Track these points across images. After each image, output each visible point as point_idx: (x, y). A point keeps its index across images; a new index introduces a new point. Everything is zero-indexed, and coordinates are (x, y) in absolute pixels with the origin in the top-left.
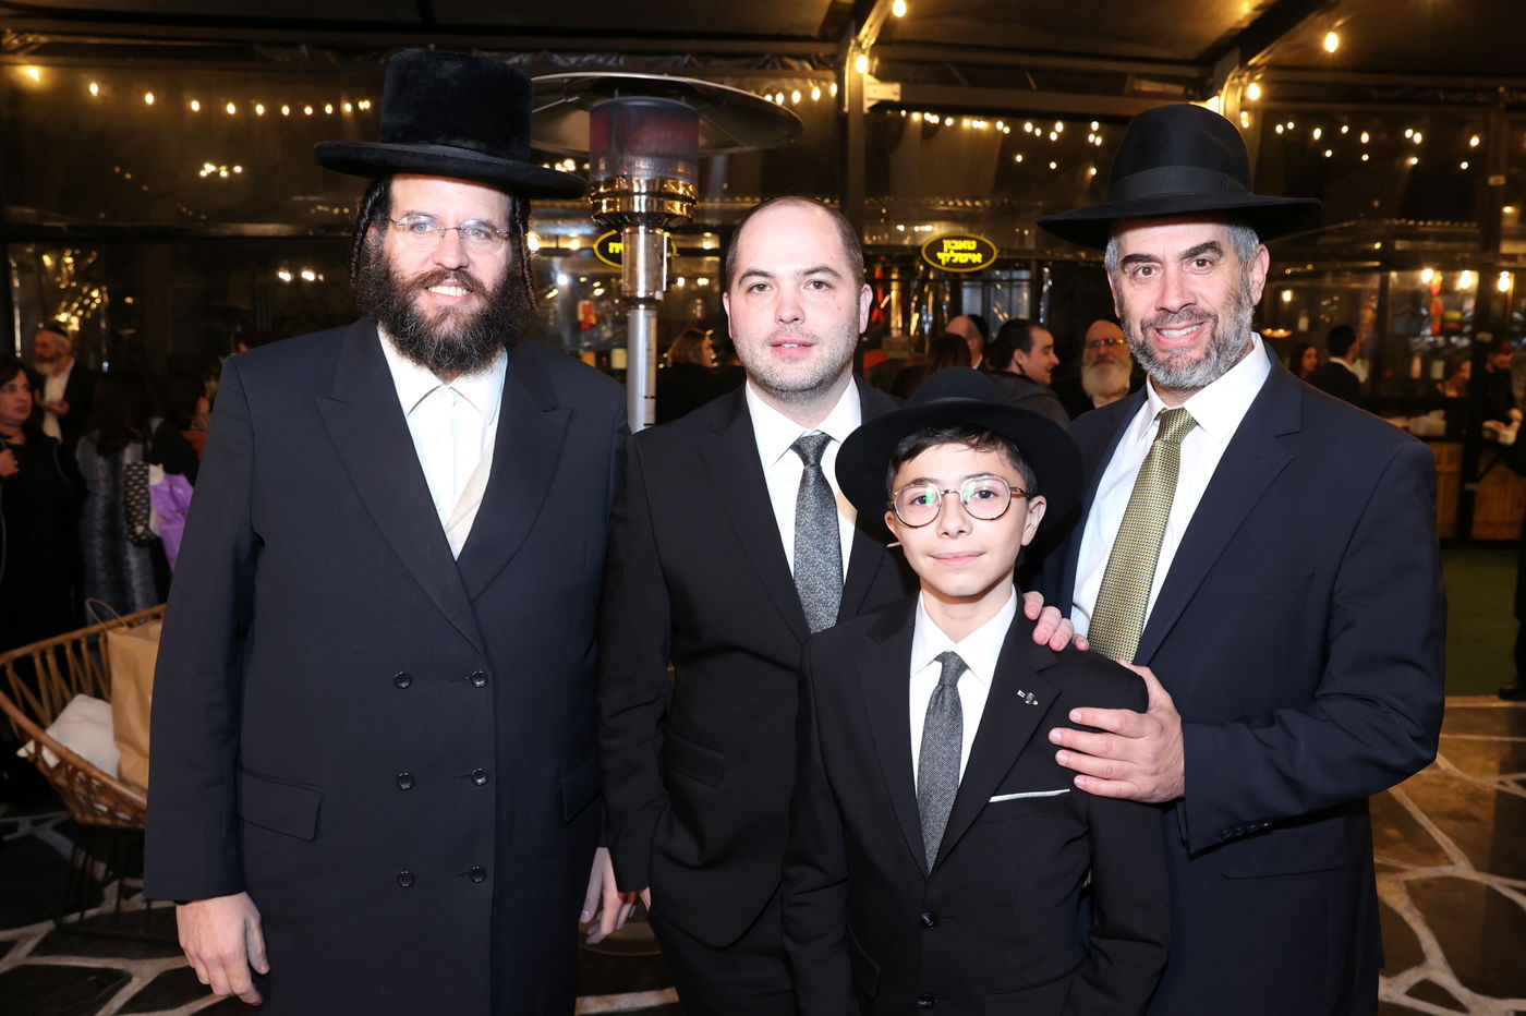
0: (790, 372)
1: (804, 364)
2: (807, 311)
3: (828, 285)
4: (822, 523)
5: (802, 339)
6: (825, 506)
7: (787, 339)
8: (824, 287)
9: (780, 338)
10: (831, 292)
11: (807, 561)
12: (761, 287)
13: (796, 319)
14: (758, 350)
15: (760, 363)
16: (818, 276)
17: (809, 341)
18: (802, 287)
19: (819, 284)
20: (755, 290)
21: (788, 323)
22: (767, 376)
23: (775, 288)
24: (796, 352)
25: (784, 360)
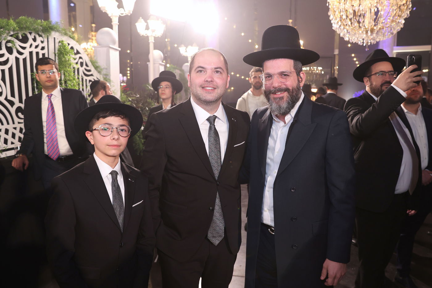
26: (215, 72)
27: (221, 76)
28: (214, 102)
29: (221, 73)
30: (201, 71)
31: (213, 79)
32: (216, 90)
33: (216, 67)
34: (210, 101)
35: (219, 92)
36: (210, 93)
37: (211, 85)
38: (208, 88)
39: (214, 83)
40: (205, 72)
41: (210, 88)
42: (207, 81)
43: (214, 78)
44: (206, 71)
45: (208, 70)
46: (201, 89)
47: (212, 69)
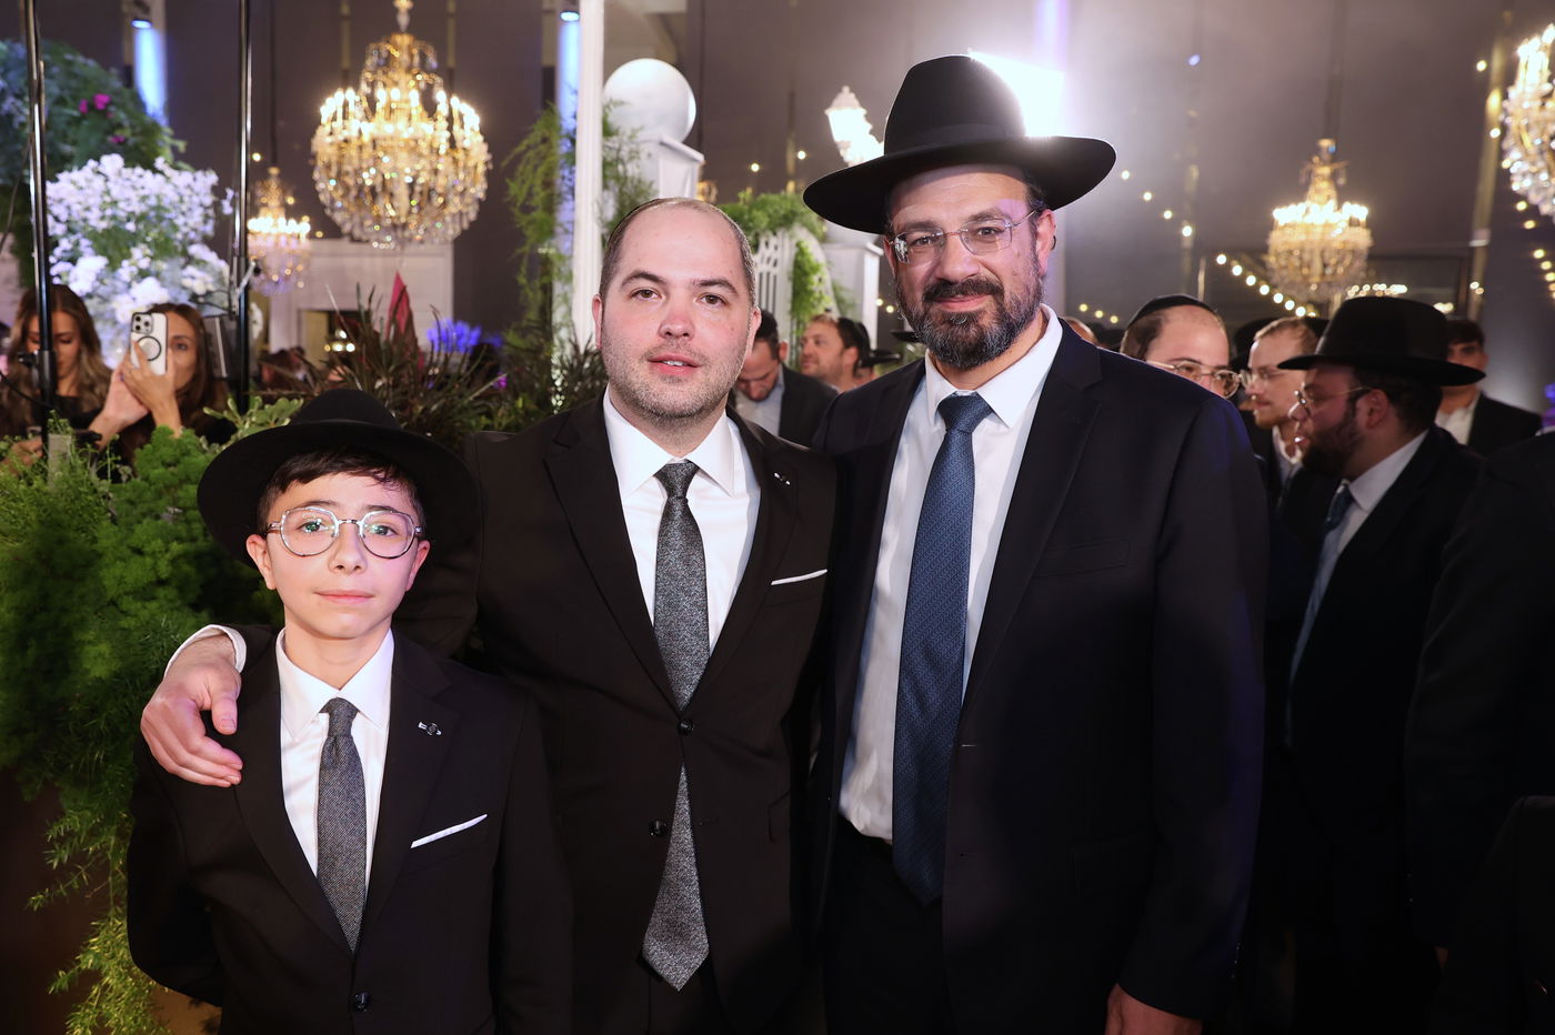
0: (670, 393)
1: (686, 387)
2: (698, 327)
3: (723, 302)
4: (687, 563)
5: (688, 357)
6: (691, 544)
7: (674, 355)
8: (719, 303)
9: (663, 353)
10: (726, 309)
11: (669, 604)
12: (646, 293)
13: (686, 335)
14: (635, 365)
15: (634, 379)
16: (714, 290)
17: (696, 360)
18: (695, 300)
19: (712, 299)
20: (640, 296)
21: (677, 337)
22: (642, 395)
23: (664, 297)
24: (681, 372)
25: (664, 379)
26: (704, 300)
27: (728, 316)
28: (690, 415)
29: (725, 303)
31: (693, 327)
32: (699, 373)
33: (708, 277)
34: (677, 411)
35: (712, 380)
36: (679, 381)
37: (683, 354)
38: (669, 363)
39: (695, 344)
40: (660, 296)
41: (680, 364)
42: (669, 333)
43: (696, 323)
44: (667, 294)
45: (675, 287)
46: (646, 365)
47: (692, 287)
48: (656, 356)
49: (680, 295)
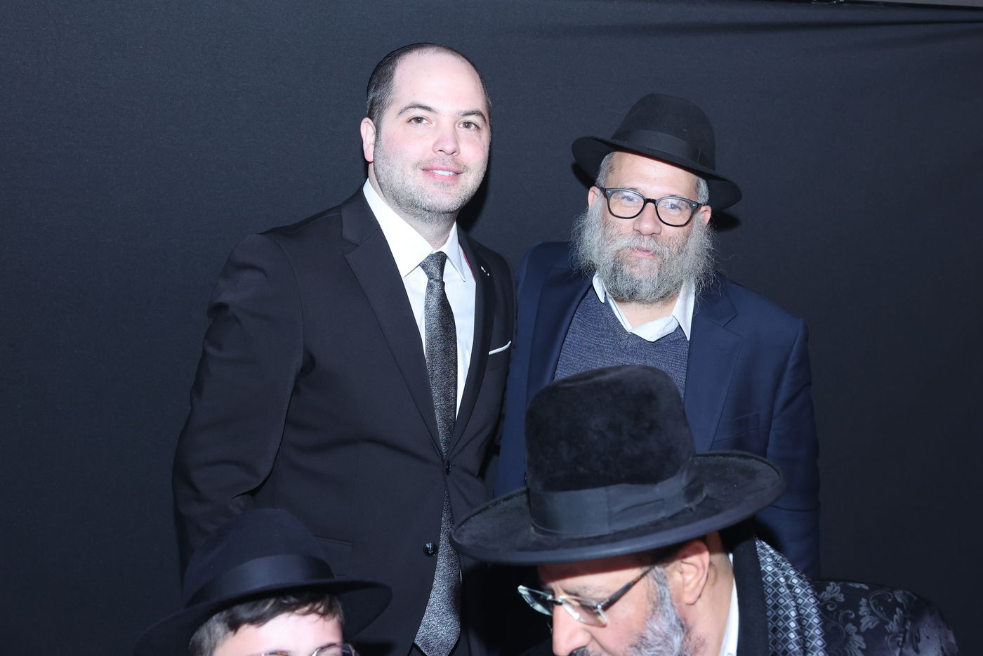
27: (480, 137)
29: (476, 127)
30: (418, 120)
31: (459, 146)
32: (462, 178)
33: (468, 109)
35: (470, 185)
36: (448, 185)
37: (451, 165)
38: (440, 172)
39: (460, 158)
40: (430, 122)
41: (447, 173)
42: (441, 151)
43: (459, 143)
44: (438, 122)
45: (444, 116)
46: (420, 172)
47: (457, 116)
48: (428, 166)
49: (446, 122)
